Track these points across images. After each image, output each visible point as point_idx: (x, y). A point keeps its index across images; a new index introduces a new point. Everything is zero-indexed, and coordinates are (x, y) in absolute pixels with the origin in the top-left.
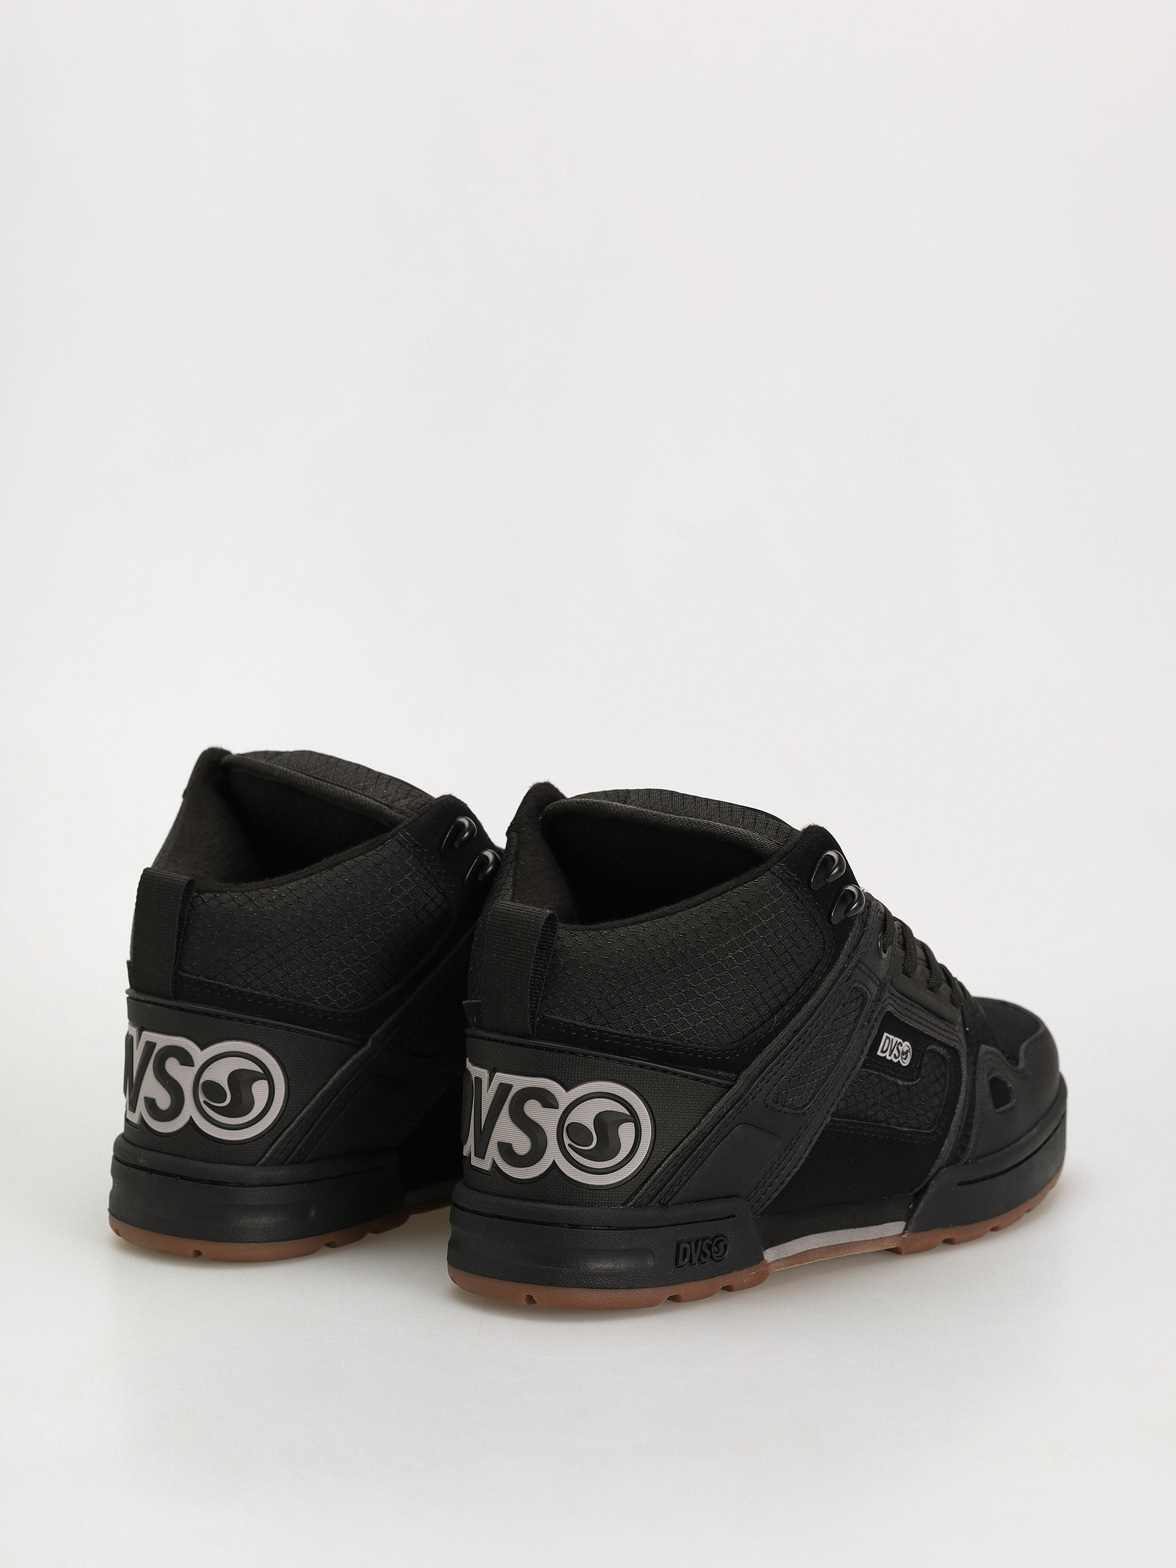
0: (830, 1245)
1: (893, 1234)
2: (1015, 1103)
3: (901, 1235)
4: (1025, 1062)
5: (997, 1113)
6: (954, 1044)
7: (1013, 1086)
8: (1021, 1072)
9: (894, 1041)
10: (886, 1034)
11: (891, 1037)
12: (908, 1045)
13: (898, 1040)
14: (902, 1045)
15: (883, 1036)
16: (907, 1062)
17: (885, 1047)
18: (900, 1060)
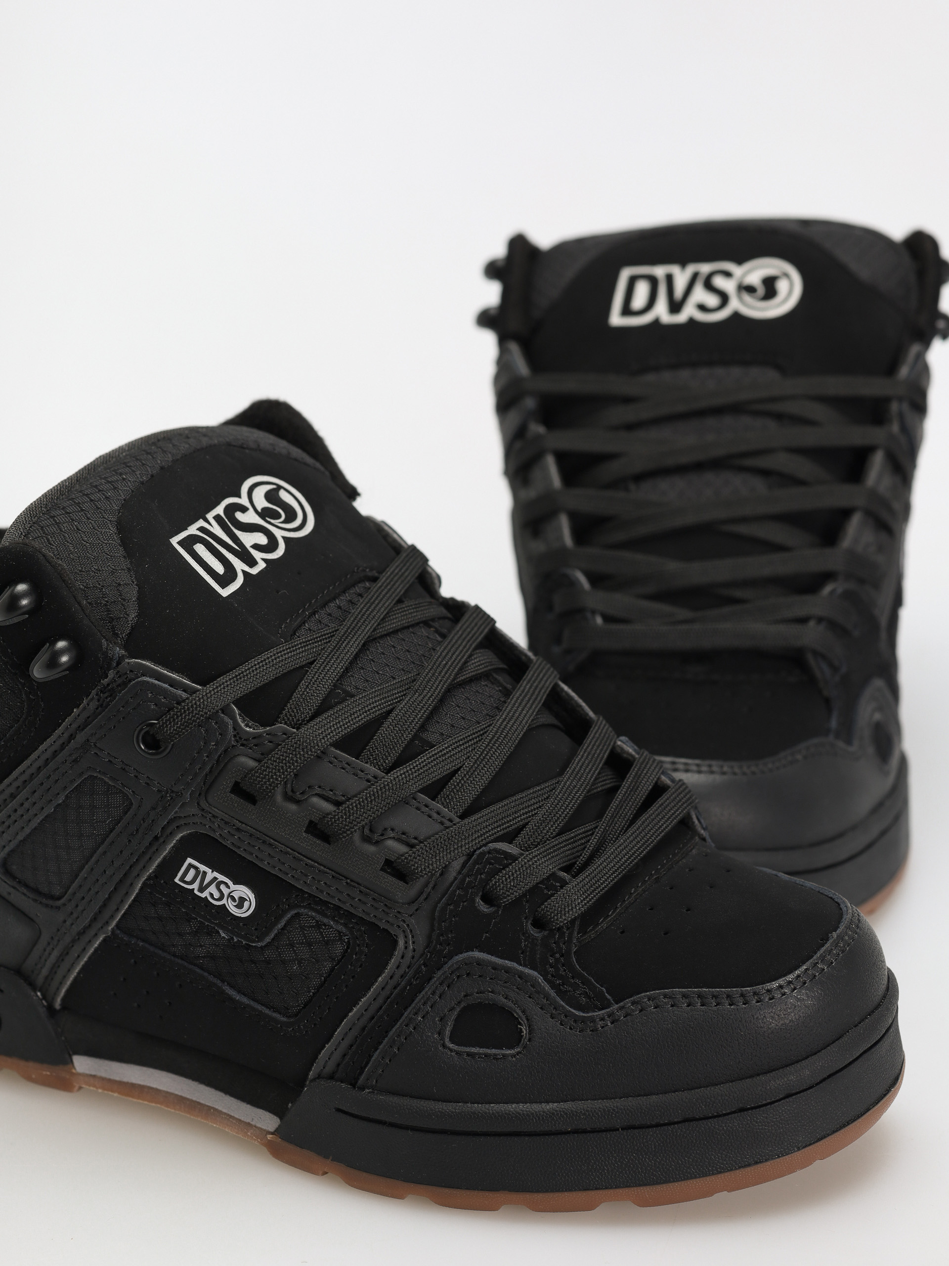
0: (183, 1095)
1: (263, 1127)
2: (518, 1053)
3: (272, 1133)
4: (613, 1013)
5: (451, 1050)
6: (387, 927)
7: (531, 1031)
8: (583, 1020)
9: (211, 875)
10: (189, 860)
11: (202, 868)
12: (242, 891)
13: (221, 878)
14: (228, 887)
15: (185, 861)
16: (243, 913)
17: (189, 878)
18: (224, 905)
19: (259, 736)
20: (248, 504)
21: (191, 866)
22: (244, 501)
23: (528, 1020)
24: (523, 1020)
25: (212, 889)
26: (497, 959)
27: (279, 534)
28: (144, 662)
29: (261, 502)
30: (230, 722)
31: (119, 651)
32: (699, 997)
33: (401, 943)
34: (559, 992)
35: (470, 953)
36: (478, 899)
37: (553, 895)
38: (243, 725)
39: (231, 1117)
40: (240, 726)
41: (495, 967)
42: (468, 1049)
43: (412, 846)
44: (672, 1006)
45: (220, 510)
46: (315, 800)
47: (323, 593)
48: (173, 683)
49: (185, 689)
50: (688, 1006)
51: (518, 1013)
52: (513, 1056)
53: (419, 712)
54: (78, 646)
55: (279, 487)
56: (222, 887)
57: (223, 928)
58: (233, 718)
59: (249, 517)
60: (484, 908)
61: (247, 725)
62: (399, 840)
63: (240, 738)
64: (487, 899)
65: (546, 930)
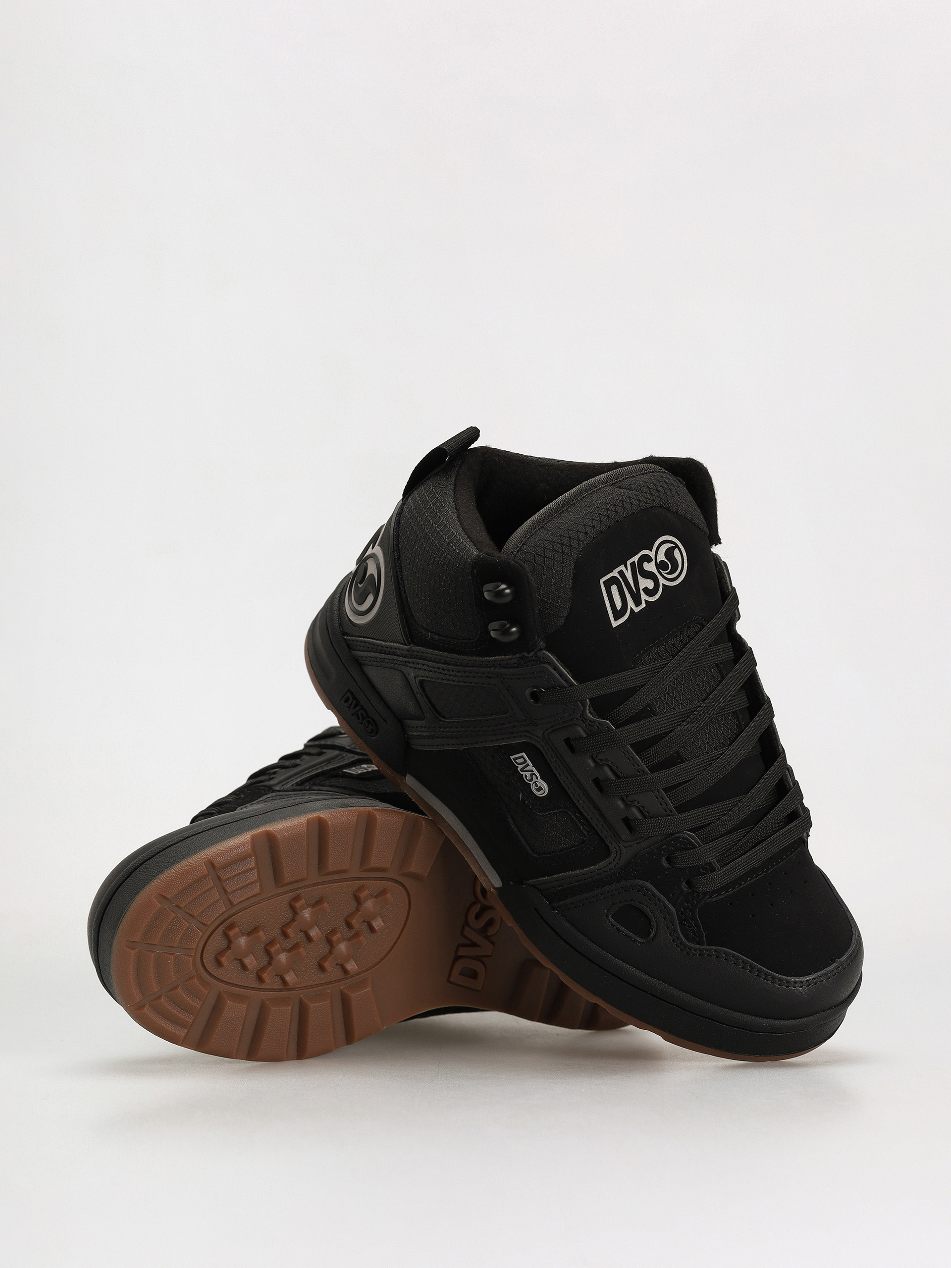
1: (491, 880)
2: (643, 943)
3: (494, 888)
4: (703, 950)
5: (610, 922)
6: (609, 844)
7: (655, 936)
8: (685, 946)
9: (531, 767)
10: (524, 754)
11: (529, 762)
12: (545, 786)
13: (535, 772)
14: (537, 778)
15: (521, 753)
16: (538, 794)
17: (519, 761)
18: (530, 784)
19: (594, 722)
20: (653, 557)
21: (522, 757)
22: (652, 554)
23: (657, 929)
24: (654, 928)
25: (528, 774)
26: (658, 892)
27: (662, 581)
28: (552, 657)
29: (661, 557)
30: (582, 708)
31: (542, 644)
32: (750, 966)
33: (612, 856)
34: (680, 923)
35: (645, 882)
36: (663, 859)
37: (704, 874)
38: (588, 712)
39: (477, 862)
40: (586, 712)
41: (654, 895)
42: (619, 926)
43: (645, 817)
44: (734, 963)
45: (635, 559)
46: (606, 768)
47: (669, 633)
48: (561, 674)
49: (567, 680)
50: (743, 968)
51: (654, 924)
52: (640, 942)
53: (686, 737)
54: (522, 632)
55: (677, 546)
56: (534, 777)
57: (523, 793)
58: (584, 706)
59: (650, 567)
60: (665, 864)
61: (590, 712)
62: (639, 809)
63: (583, 717)
64: (669, 860)
65: (691, 889)
